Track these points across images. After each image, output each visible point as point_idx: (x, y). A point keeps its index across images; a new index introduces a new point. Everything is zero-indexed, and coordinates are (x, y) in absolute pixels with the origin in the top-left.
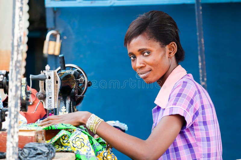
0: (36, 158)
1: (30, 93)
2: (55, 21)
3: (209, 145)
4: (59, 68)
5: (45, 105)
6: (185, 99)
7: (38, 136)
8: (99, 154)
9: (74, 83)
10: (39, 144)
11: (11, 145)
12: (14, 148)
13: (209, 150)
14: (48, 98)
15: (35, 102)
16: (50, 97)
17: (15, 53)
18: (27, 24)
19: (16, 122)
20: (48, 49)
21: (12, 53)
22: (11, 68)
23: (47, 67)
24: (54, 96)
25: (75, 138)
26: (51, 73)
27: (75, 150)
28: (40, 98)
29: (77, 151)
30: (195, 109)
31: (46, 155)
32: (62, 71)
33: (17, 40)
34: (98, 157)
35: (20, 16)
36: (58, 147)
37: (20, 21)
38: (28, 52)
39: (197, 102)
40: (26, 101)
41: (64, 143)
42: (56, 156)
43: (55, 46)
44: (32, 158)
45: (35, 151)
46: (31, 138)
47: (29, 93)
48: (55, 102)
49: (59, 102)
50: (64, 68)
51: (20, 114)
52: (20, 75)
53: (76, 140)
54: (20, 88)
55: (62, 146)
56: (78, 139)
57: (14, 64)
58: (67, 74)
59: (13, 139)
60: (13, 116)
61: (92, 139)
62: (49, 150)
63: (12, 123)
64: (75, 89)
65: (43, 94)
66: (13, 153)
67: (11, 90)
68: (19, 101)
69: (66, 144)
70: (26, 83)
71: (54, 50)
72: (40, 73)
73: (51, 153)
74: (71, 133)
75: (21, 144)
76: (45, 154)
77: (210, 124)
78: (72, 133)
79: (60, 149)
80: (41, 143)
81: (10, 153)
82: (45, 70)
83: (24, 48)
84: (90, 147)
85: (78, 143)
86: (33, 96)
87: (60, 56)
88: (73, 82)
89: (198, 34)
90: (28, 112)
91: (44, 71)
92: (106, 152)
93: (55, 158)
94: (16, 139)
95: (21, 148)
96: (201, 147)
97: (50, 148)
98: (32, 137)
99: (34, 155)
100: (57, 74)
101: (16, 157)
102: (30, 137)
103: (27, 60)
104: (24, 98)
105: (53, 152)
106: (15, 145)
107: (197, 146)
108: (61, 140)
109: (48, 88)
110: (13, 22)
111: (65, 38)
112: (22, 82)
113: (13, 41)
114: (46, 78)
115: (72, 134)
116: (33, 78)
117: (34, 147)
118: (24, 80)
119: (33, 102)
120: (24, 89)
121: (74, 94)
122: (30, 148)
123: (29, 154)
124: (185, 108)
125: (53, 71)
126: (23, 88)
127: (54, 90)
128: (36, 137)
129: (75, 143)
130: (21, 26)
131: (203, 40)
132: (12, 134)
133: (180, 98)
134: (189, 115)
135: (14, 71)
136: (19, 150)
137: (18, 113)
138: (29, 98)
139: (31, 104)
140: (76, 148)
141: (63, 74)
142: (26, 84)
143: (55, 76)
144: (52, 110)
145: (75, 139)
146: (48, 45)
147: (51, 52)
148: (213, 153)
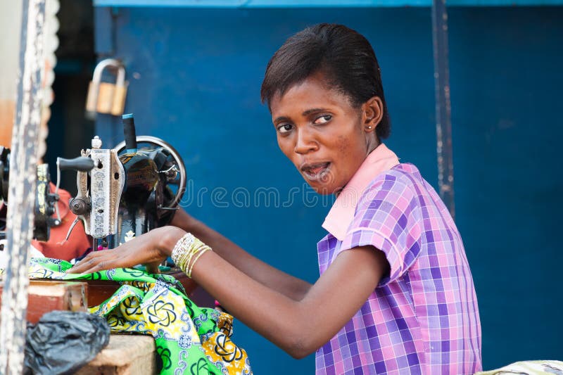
0: (67, 345)
1: (57, 198)
2: (114, 38)
3: (445, 323)
4: (123, 144)
5: (89, 226)
6: (388, 214)
7: (70, 296)
8: (208, 339)
9: (154, 180)
10: (74, 314)
11: (11, 315)
12: (18, 323)
13: (445, 333)
14: (97, 210)
15: (67, 220)
16: (100, 208)
17: (26, 108)
18: (54, 43)
19: (24, 262)
20: (97, 102)
21: (19, 108)
22: (14, 140)
23: (96, 142)
24: (110, 206)
25: (155, 302)
26: (103, 154)
27: (154, 329)
28: (78, 211)
29: (160, 331)
30: (410, 239)
31: (88, 340)
32: (128, 151)
33: (31, 79)
34: (205, 347)
35: (37, 23)
36: (115, 323)
37: (38, 34)
38: (53, 107)
39: (417, 223)
40: (47, 217)
41: (129, 314)
42: (110, 343)
43: (113, 95)
44: (56, 346)
45: (64, 331)
46: (54, 300)
47: (54, 199)
48: (110, 220)
49: (120, 220)
50: (134, 145)
51: (32, 246)
52: (36, 156)
53: (157, 307)
54: (33, 187)
55: (124, 320)
56: (160, 305)
57: (22, 132)
58: (140, 159)
59: (16, 301)
60: (16, 249)
61: (191, 305)
62: (96, 330)
63: (15, 264)
64: (157, 193)
65: (84, 201)
66: (15, 334)
67: (14, 190)
68: (31, 217)
69: (134, 316)
70: (47, 175)
71: (112, 104)
72: (80, 155)
73: (101, 335)
74: (144, 291)
75: (32, 314)
76: (85, 338)
77: (447, 276)
78: (146, 291)
79: (120, 327)
80: (78, 314)
81: (7, 332)
82: (91, 147)
83: (46, 96)
84: (188, 323)
85: (162, 314)
86: (62, 205)
87: (125, 117)
88: (154, 177)
89: (436, 75)
90: (50, 242)
91: (88, 150)
92: (223, 336)
93: (109, 346)
94: (23, 303)
95: (32, 322)
96: (426, 327)
97: (98, 325)
98: (58, 298)
99: (62, 340)
100: (117, 158)
101: (21, 342)
102: (52, 297)
103: (51, 124)
104: (43, 210)
105: (105, 333)
106: (19, 316)
107: (417, 324)
108: (123, 308)
109: (97, 188)
110: (23, 38)
111: (136, 76)
112: (39, 174)
113: (21, 80)
114: (93, 167)
115: (146, 295)
116: (62, 164)
117: (61, 322)
118: (43, 168)
119: (62, 220)
120: (43, 191)
121: (155, 203)
122: (53, 322)
123: (50, 336)
124: (386, 234)
125: (108, 151)
126: (41, 188)
127: (111, 193)
128: (67, 298)
129: (154, 313)
130: (40, 46)
131: (447, 90)
132: (12, 289)
133: (378, 210)
134: (397, 249)
135: (21, 148)
136: (28, 328)
137: (27, 243)
138: (54, 210)
139: (57, 223)
140: (158, 325)
141: (131, 157)
142: (47, 178)
143: (113, 161)
144: (105, 239)
145: (153, 305)
146: (99, 92)
147: (104, 108)
148: (454, 342)
